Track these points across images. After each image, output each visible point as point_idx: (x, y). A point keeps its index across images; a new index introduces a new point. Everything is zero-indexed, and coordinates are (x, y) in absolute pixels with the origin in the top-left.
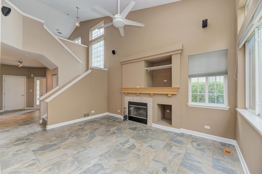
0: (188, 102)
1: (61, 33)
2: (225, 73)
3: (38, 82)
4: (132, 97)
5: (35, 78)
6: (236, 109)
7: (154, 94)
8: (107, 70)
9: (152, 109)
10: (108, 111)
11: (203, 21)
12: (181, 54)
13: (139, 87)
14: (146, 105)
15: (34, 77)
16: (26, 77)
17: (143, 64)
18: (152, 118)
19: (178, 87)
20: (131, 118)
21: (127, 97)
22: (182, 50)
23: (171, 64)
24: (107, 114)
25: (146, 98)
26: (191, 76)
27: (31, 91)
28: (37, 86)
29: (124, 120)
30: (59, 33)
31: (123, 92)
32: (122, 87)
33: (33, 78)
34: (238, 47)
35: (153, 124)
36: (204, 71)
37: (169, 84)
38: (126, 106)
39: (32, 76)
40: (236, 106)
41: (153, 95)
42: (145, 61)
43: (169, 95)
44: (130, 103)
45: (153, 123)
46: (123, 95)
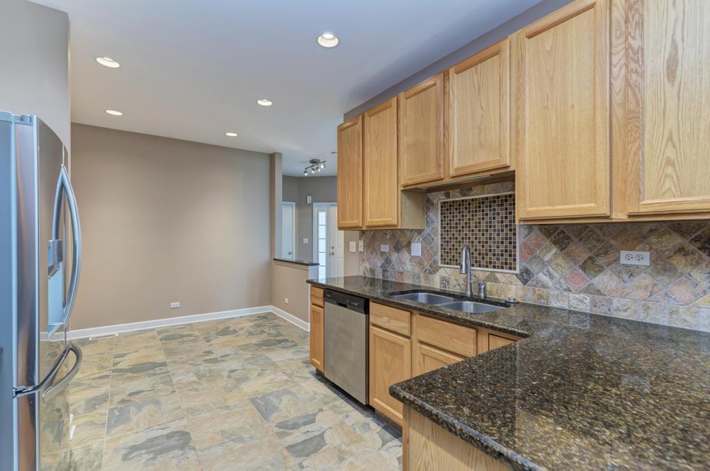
3: (322, 217)
5: (316, 206)
15: (314, 204)
16: (294, 204)
27: (306, 241)
28: (320, 227)
33: (311, 206)
39: (309, 199)
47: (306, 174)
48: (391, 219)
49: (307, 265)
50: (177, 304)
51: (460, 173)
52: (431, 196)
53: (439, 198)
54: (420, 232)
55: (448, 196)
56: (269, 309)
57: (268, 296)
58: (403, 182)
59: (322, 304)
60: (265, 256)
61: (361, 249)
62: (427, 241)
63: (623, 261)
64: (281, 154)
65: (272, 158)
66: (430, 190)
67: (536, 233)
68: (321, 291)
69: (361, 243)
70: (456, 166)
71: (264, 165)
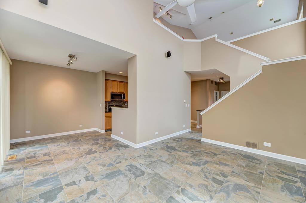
1: (279, 20)
30: (275, 22)
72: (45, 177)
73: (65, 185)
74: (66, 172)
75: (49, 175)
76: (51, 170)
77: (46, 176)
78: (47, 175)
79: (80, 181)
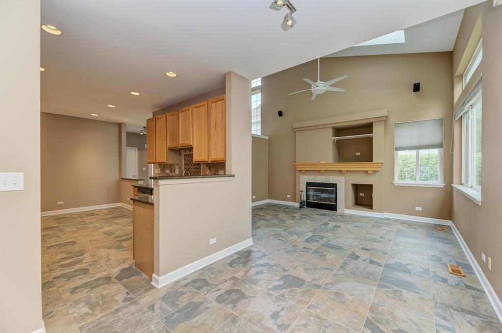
0: (394, 180)
2: (440, 146)
4: (313, 176)
6: (452, 185)
7: (347, 171)
8: (267, 138)
9: (344, 191)
10: (270, 197)
11: (415, 85)
12: (385, 121)
13: (324, 162)
14: (334, 186)
16: (137, 148)
17: (330, 132)
18: (343, 202)
19: (382, 162)
20: (310, 205)
21: (303, 176)
22: (387, 117)
23: (372, 133)
24: (268, 201)
25: (334, 177)
26: (398, 149)
27: (144, 169)
29: (300, 207)
31: (298, 169)
32: (295, 162)
34: (455, 118)
35: (345, 210)
36: (415, 142)
37: (369, 158)
38: (303, 187)
40: (452, 182)
41: (345, 172)
42: (332, 127)
43: (369, 172)
44: (308, 184)
45: (345, 208)
46: (298, 173)
47: (142, 134)
48: (164, 160)
49: (138, 180)
50: (62, 203)
51: (182, 145)
52: (181, 151)
53: (183, 153)
54: (178, 164)
55: (185, 152)
56: (119, 205)
57: (118, 198)
58: (168, 147)
59: (137, 194)
60: (117, 177)
61: (159, 172)
62: (180, 168)
63: (220, 173)
64: (125, 124)
65: (120, 125)
66: (180, 149)
67: (205, 166)
68: (137, 189)
69: (159, 169)
70: (181, 143)
71: (116, 129)
72: (398, 289)
73: (381, 266)
74: (368, 278)
75: (392, 289)
76: (385, 297)
77: (397, 291)
78: (395, 292)
79: (364, 260)
